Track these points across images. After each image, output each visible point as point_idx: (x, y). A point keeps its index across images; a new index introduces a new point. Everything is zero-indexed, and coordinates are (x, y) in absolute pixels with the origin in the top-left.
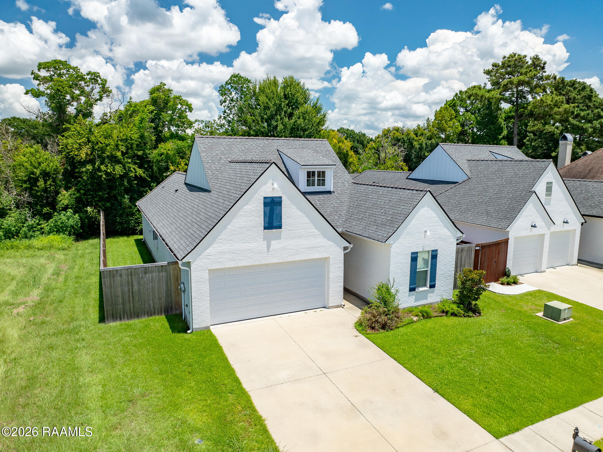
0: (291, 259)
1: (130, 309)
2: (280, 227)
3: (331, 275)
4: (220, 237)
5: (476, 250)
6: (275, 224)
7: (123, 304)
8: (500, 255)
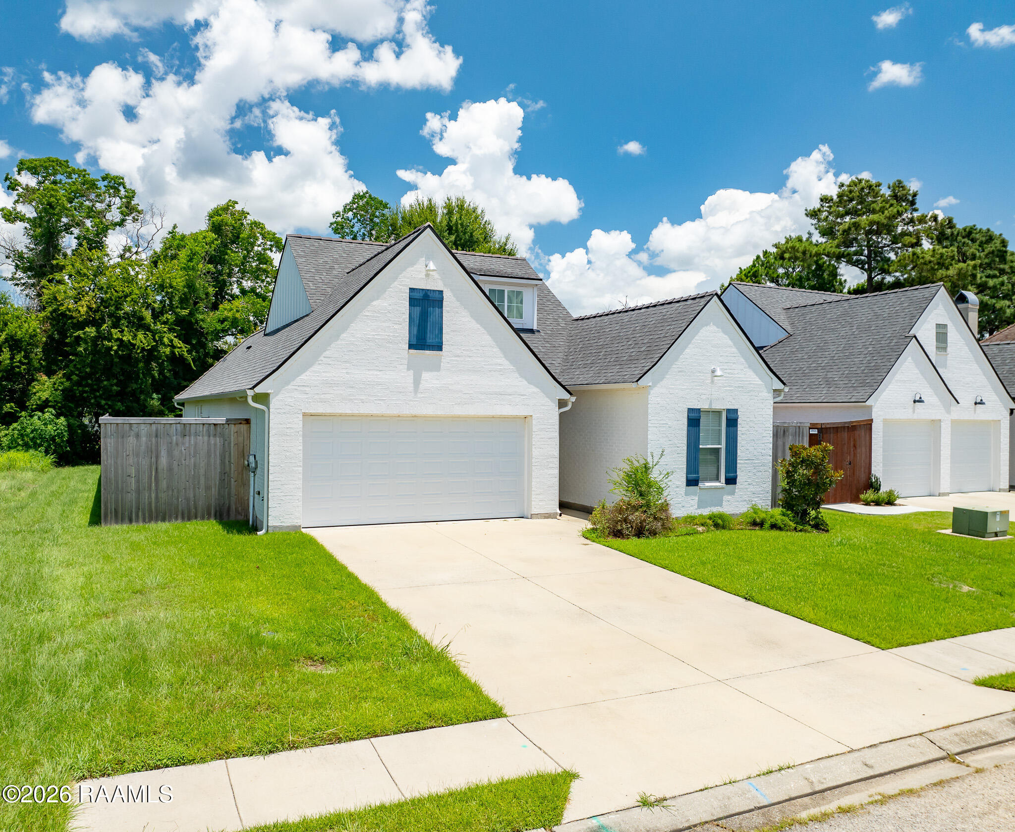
1: (150, 503)
2: (439, 348)
3: (535, 452)
4: (327, 353)
5: (811, 435)
6: (429, 341)
7: (138, 491)
8: (859, 450)
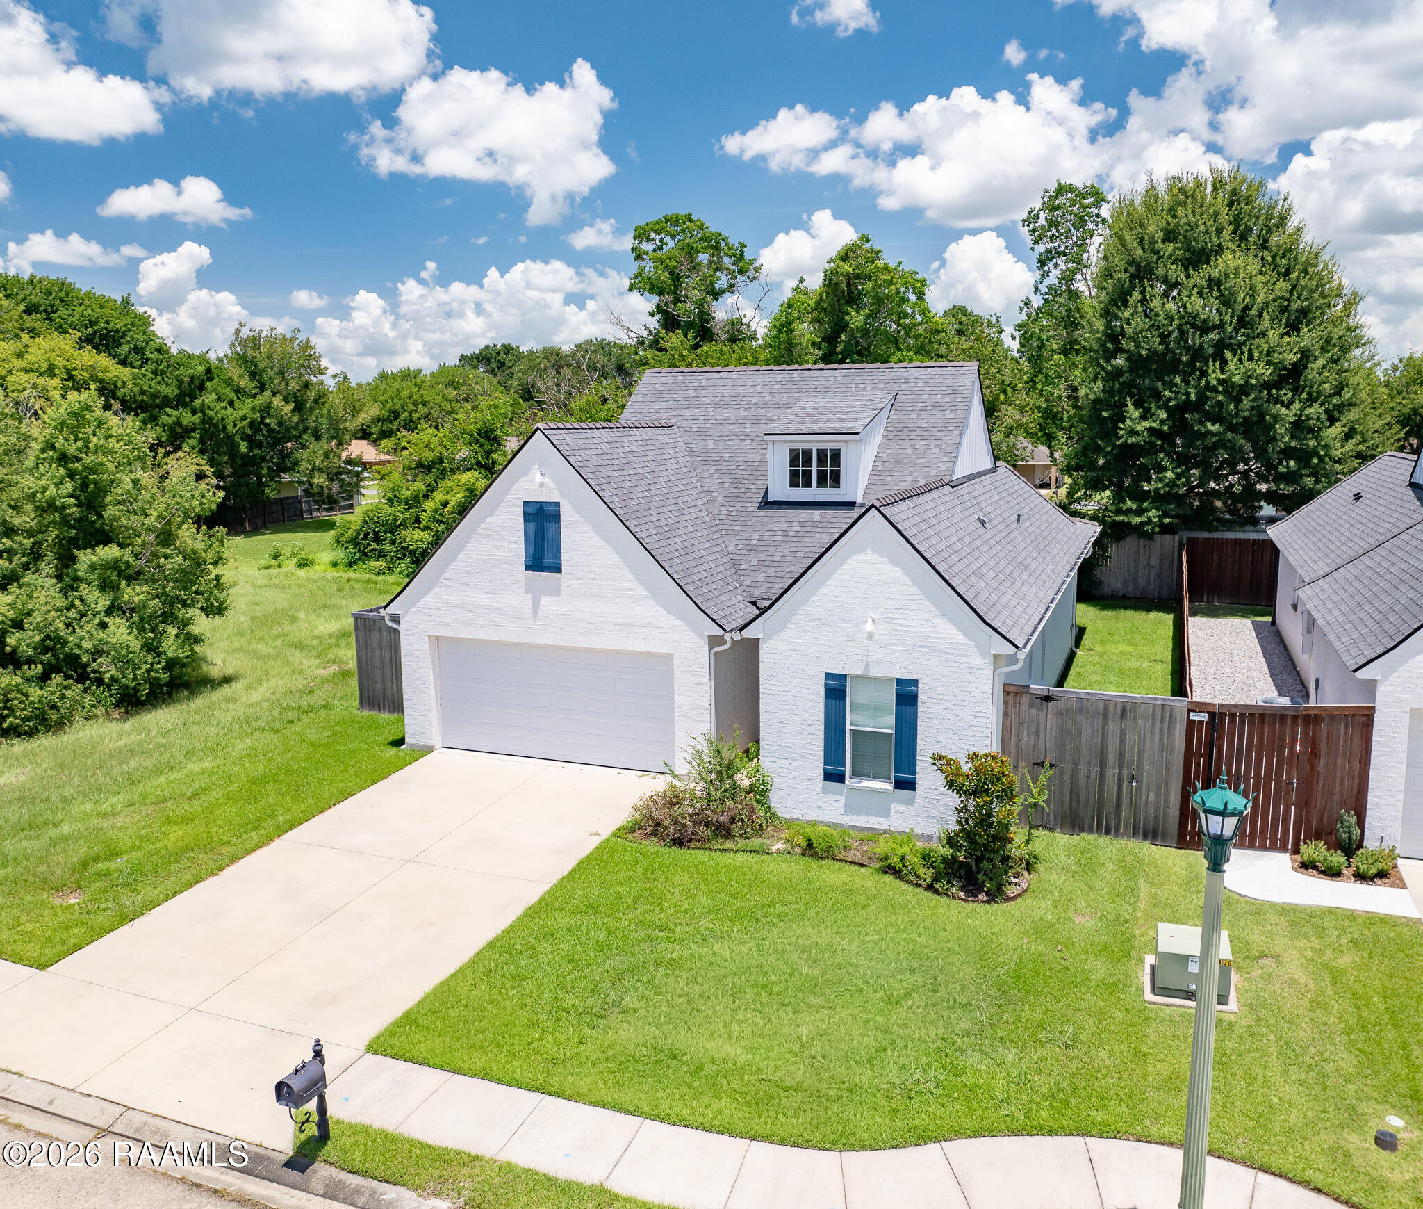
0: (582, 643)
2: (558, 569)
5: (1192, 724)
6: (546, 562)
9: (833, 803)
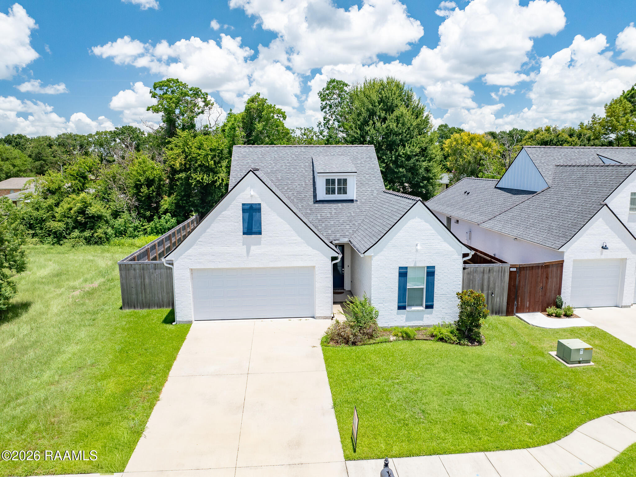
0: (272, 265)
2: (260, 233)
3: (317, 285)
5: (511, 272)
6: (254, 230)
7: (137, 294)
8: (550, 280)
9: (401, 318)
